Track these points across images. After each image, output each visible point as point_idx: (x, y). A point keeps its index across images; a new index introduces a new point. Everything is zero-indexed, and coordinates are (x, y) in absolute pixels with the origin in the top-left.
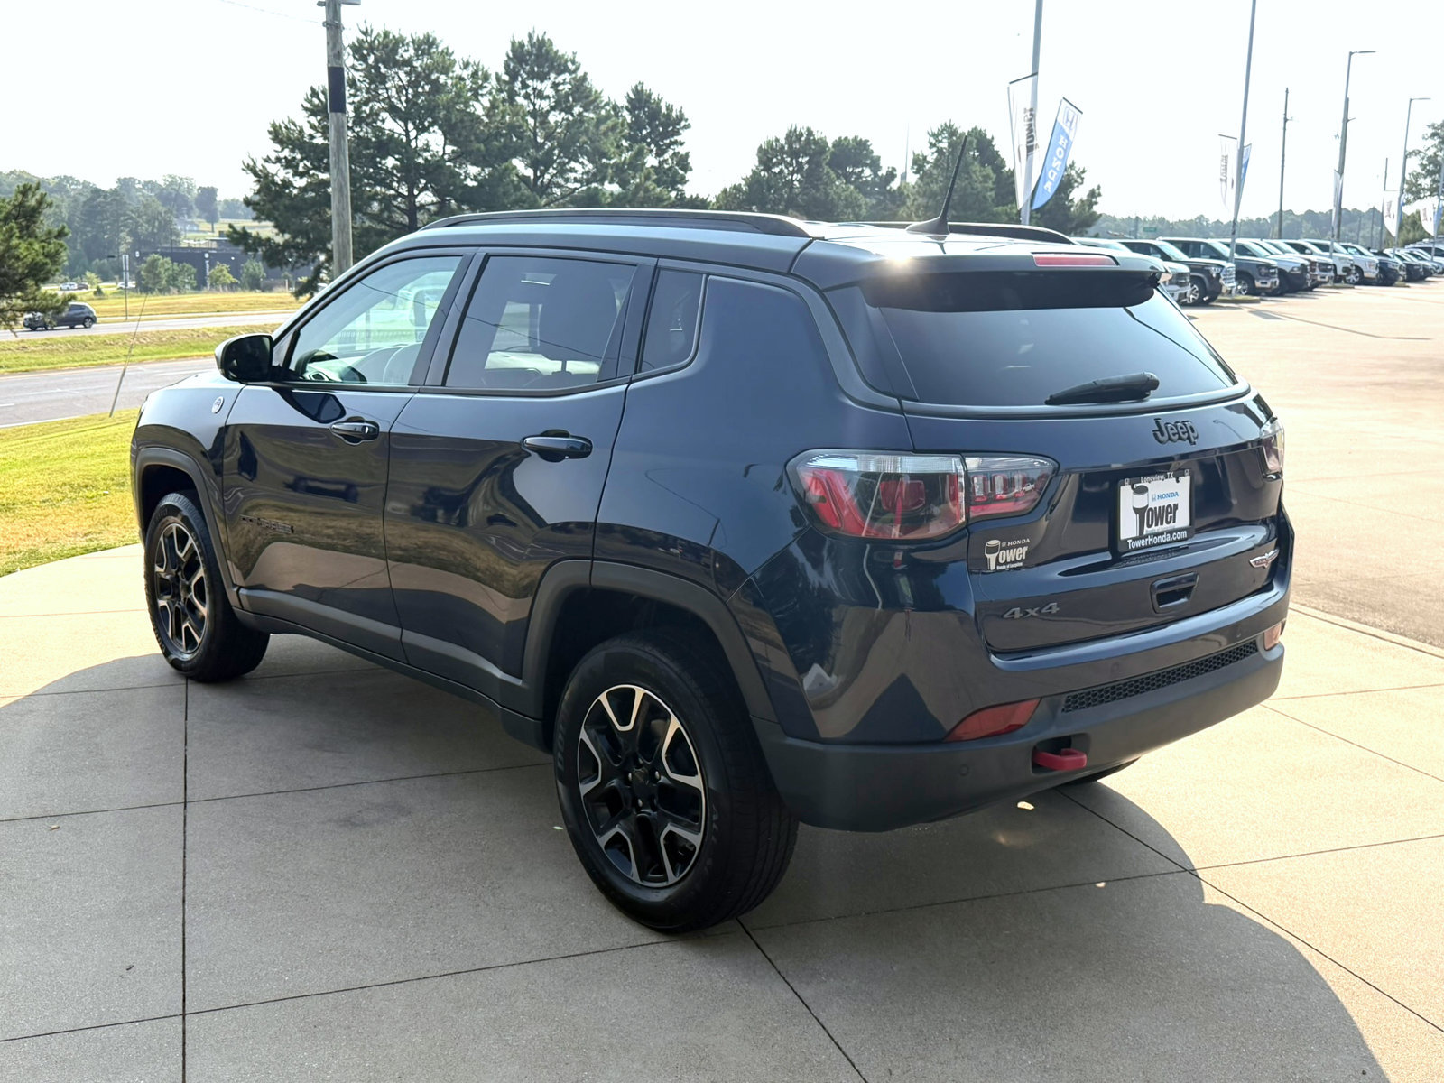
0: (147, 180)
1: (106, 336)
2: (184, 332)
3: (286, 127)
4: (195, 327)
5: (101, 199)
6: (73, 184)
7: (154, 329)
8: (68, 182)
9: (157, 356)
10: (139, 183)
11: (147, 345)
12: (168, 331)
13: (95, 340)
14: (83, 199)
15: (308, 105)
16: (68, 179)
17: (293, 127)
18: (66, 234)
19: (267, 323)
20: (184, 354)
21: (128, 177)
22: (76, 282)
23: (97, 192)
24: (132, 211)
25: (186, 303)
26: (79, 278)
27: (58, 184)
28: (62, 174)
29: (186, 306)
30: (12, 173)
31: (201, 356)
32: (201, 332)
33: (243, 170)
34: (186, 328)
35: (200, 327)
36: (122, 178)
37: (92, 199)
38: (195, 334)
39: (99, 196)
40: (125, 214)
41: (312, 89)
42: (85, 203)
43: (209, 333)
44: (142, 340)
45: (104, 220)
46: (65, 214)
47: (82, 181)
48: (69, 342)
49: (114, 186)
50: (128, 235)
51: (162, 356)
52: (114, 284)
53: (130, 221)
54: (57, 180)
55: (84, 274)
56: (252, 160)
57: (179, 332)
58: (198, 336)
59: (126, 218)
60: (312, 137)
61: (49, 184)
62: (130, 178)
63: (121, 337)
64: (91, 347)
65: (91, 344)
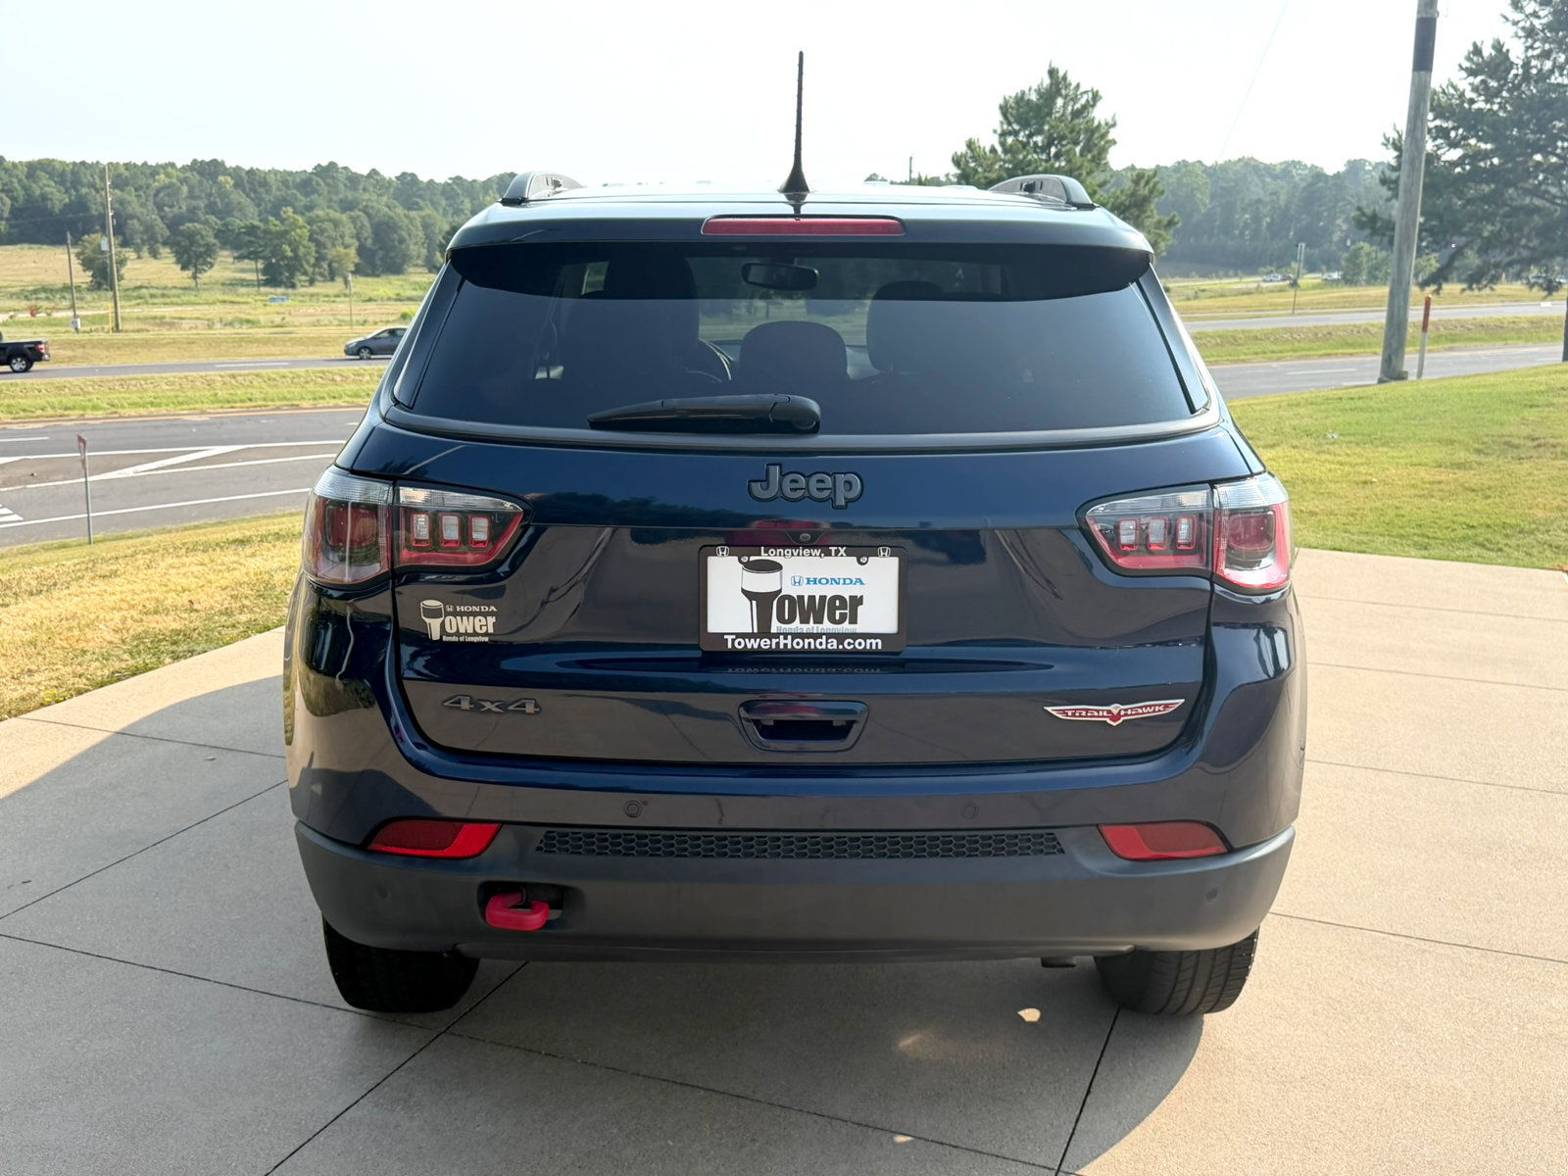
0: (1378, 161)
1: (1258, 331)
2: (1344, 328)
3: (1444, 92)
4: (1358, 323)
5: (1321, 184)
6: (1300, 169)
7: (1311, 324)
8: (1295, 167)
9: (1299, 354)
10: (1370, 164)
11: (1299, 341)
12: (1327, 326)
13: (1247, 334)
14: (1304, 184)
15: (1466, 64)
16: (1295, 164)
17: (1452, 91)
18: (1176, 224)
19: (1441, 318)
20: (1329, 351)
21: (1358, 158)
22: (1281, 273)
23: (1318, 176)
24: (1352, 196)
25: (1369, 296)
26: (1284, 269)
27: (1283, 170)
28: (1289, 158)
29: (1367, 299)
30: (1239, 160)
31: (1346, 354)
32: (1363, 328)
33: (1383, 144)
34: (1347, 323)
35: (1363, 322)
36: (1352, 159)
37: (1312, 184)
38: (1355, 330)
39: (1320, 181)
40: (1344, 199)
41: (1475, 45)
42: (1304, 189)
43: (1370, 328)
44: (1295, 336)
45: (1321, 206)
46: (1282, 203)
47: (1309, 166)
48: (1219, 336)
49: (1342, 169)
50: (1344, 221)
51: (1304, 353)
52: (1319, 275)
53: (1348, 207)
54: (1283, 166)
55: (1290, 265)
56: (1398, 132)
57: (1338, 328)
58: (1359, 332)
59: (1345, 203)
60: (1472, 101)
61: (1274, 170)
62: (1361, 160)
63: (1274, 332)
64: (1240, 341)
65: (1240, 338)
